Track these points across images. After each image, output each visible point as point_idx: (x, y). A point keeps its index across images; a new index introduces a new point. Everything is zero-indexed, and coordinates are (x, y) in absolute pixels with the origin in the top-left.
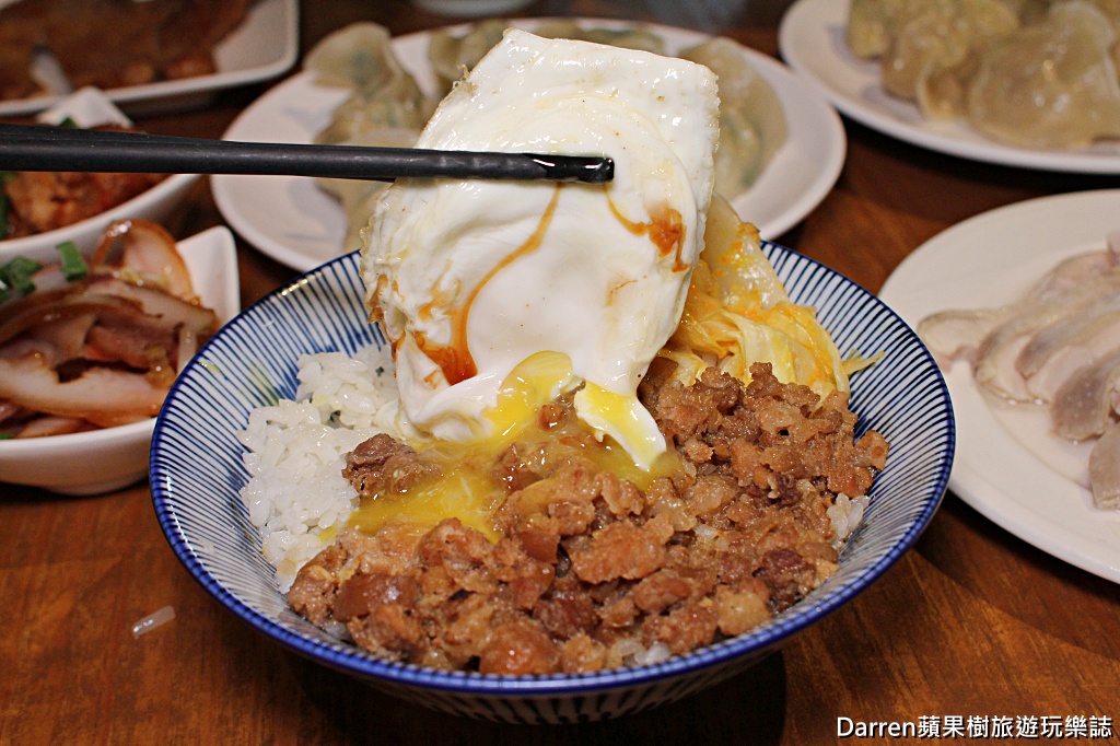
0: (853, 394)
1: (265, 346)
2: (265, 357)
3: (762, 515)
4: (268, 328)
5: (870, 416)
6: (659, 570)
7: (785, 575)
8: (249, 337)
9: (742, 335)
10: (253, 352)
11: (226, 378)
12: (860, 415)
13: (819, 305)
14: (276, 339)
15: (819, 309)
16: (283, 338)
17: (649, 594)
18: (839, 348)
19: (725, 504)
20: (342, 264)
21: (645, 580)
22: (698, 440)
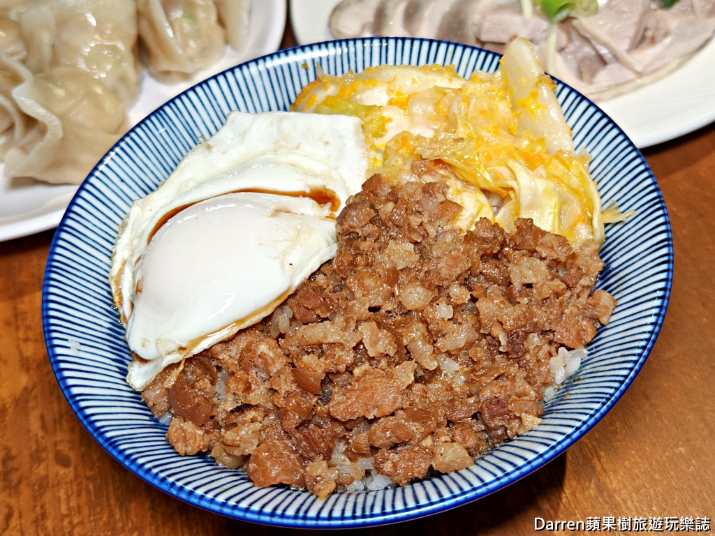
0: (607, 238)
1: (157, 150)
2: (157, 159)
3: (493, 360)
4: (161, 134)
5: (614, 265)
6: (393, 414)
7: (498, 422)
8: (144, 143)
9: (518, 184)
10: (147, 156)
11: (122, 181)
12: (606, 261)
13: (594, 154)
14: (167, 143)
15: (593, 157)
16: (173, 142)
17: (382, 434)
18: (602, 197)
19: (470, 345)
20: (225, 77)
21: (382, 419)
22: (461, 285)
